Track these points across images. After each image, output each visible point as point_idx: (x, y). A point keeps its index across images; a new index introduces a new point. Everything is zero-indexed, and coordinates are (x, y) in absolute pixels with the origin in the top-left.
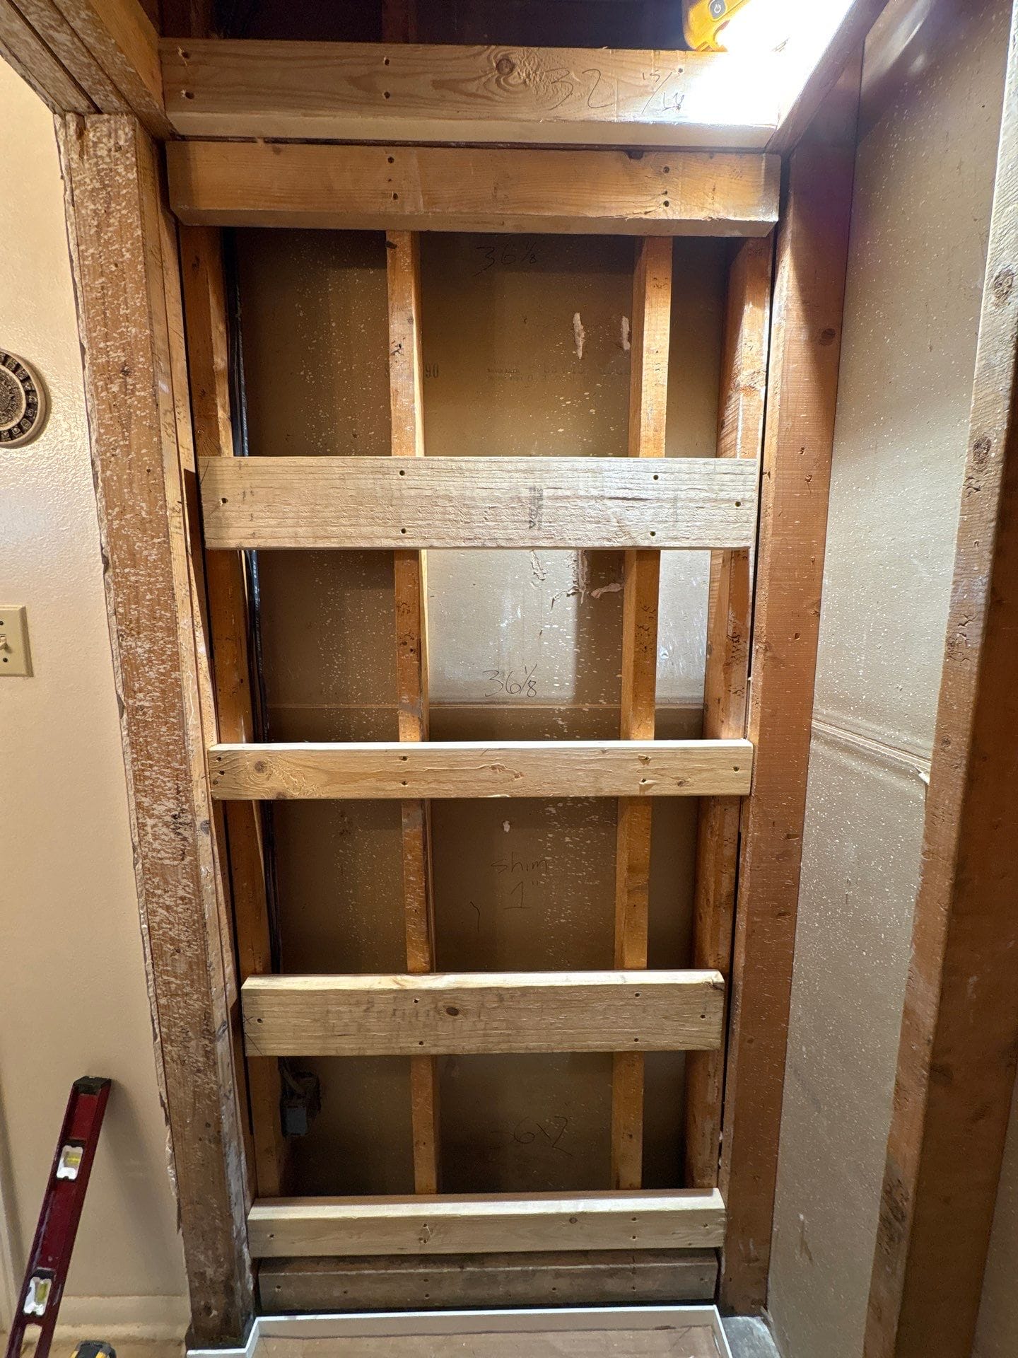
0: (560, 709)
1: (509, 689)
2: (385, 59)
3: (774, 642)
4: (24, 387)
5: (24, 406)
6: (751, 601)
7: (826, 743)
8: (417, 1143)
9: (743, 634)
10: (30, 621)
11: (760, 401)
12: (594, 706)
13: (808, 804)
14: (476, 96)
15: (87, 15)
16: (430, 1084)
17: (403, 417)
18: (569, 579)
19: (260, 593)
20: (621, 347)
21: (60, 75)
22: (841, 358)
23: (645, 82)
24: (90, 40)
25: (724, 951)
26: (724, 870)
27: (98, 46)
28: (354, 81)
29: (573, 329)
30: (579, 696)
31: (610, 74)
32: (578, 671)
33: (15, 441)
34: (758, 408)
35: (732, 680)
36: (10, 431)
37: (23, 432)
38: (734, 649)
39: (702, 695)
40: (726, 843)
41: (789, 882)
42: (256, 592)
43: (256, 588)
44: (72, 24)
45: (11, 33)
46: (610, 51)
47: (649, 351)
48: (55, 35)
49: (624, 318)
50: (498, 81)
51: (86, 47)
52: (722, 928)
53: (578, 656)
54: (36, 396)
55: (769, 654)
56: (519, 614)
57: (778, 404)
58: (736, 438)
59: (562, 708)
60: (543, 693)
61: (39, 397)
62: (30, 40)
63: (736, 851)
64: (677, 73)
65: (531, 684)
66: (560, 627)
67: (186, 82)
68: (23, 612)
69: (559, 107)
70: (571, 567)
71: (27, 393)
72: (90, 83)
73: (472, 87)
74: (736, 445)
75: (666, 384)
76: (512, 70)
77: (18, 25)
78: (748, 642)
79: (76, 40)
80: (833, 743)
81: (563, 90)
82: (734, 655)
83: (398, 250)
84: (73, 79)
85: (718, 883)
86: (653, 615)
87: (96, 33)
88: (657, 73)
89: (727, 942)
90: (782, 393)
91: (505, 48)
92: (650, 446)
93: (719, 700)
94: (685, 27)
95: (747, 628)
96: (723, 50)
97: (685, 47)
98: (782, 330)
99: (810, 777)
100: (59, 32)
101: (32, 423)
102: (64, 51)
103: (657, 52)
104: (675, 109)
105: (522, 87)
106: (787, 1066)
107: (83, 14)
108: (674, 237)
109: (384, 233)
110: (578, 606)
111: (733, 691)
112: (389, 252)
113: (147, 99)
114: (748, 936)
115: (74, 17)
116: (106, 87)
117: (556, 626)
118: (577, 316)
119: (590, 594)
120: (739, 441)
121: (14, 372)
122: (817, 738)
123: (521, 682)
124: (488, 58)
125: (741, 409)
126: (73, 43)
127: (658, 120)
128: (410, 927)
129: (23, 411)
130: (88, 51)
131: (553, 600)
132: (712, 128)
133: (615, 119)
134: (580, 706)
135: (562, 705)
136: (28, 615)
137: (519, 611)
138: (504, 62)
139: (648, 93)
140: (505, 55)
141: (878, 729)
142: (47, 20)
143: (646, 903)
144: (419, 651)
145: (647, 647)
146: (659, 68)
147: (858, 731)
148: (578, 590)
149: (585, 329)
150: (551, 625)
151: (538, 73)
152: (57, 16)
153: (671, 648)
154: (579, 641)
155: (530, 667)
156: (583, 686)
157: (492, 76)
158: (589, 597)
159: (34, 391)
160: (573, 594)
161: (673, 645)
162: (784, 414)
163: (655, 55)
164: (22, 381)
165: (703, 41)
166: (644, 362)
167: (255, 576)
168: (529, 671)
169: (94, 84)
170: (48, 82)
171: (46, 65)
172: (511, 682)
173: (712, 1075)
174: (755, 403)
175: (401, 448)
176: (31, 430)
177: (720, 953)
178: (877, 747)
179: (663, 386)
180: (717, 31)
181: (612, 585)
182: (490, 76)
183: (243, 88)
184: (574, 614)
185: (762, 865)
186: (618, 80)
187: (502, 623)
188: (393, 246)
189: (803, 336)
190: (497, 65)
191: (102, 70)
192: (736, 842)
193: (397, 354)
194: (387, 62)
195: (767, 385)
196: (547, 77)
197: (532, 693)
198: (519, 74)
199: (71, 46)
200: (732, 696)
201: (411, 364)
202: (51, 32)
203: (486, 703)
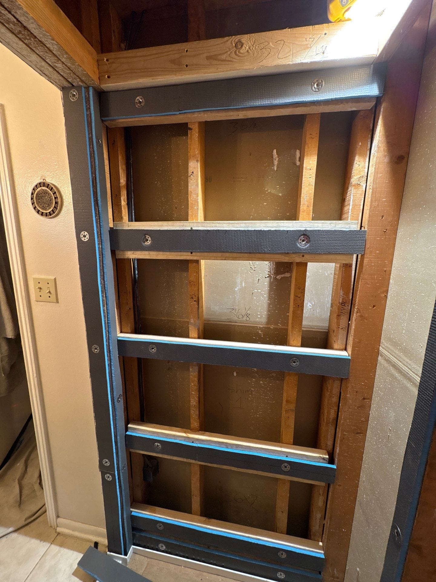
0: (260, 327)
1: (238, 317)
2: (186, 50)
3: (362, 309)
4: (54, 196)
5: (54, 203)
6: (352, 287)
7: (385, 360)
8: (193, 495)
9: (347, 302)
10: (57, 283)
11: (362, 191)
12: (276, 327)
13: (375, 386)
14: (224, 60)
15: (66, 56)
16: (199, 474)
17: (193, 203)
18: (266, 270)
19: (138, 273)
20: (296, 164)
21: (61, 78)
22: (407, 170)
23: (307, 43)
24: (69, 65)
25: (330, 443)
26: (332, 408)
27: (72, 66)
28: (173, 62)
29: (272, 157)
30: (269, 322)
31: (289, 41)
32: (269, 311)
33: (51, 216)
34: (361, 195)
35: (341, 323)
36: (50, 212)
37: (54, 213)
38: (342, 309)
39: (328, 325)
40: (333, 396)
41: (363, 419)
42: (136, 273)
43: (136, 271)
44: (62, 60)
45: (41, 66)
46: (290, 30)
47: (306, 169)
48: (56, 65)
49: (297, 151)
50: (235, 52)
51: (68, 67)
52: (329, 433)
53: (269, 304)
54: (58, 199)
55: (358, 314)
56: (243, 285)
57: (371, 194)
58: (349, 209)
59: (261, 326)
60: (252, 319)
61: (59, 200)
62: (49, 68)
63: (338, 400)
64: (323, 35)
65: (248, 315)
66: (261, 291)
67: (107, 72)
68: (55, 279)
69: (264, 60)
70: (267, 265)
71: (55, 198)
72: (71, 79)
73: (223, 57)
74: (348, 212)
75: (314, 184)
76: (242, 46)
77: (43, 63)
78: (350, 306)
79: (64, 65)
80: (388, 361)
81: (266, 52)
82: (342, 311)
83: (193, 130)
84: (66, 79)
85: (329, 413)
86: (303, 291)
87: (70, 62)
88: (313, 37)
89: (332, 439)
90: (373, 189)
91: (238, 36)
92: (305, 214)
93: (334, 331)
94: (328, 12)
95: (349, 299)
96: (349, 20)
97: (327, 21)
98: (375, 157)
99: (377, 373)
100: (57, 64)
101: (57, 209)
102: (61, 70)
103: (314, 26)
104: (322, 54)
105: (247, 54)
106: (357, 500)
107: (65, 56)
108: (321, 113)
109: (187, 124)
110: (270, 283)
111: (341, 328)
112: (189, 131)
113: (93, 82)
114: (341, 441)
115: (62, 58)
116: (77, 80)
117: (260, 291)
118: (275, 151)
119: (276, 277)
120: (350, 211)
121: (51, 190)
122: (382, 356)
123: (243, 314)
124: (231, 43)
125: (352, 195)
126: (63, 67)
127: (312, 60)
128: (192, 412)
129: (54, 205)
130: (69, 68)
131: (259, 279)
132: (342, 60)
133: (291, 63)
134: (269, 326)
135: (261, 325)
136: (57, 280)
137: (243, 283)
138: (238, 43)
139: (308, 48)
140: (239, 40)
141: (410, 362)
142: (53, 60)
143: (294, 417)
144: (198, 301)
145: (300, 306)
146: (315, 34)
147: (400, 359)
148: (270, 275)
149: (278, 157)
150: (257, 290)
151: (254, 46)
152: (56, 58)
153: (313, 303)
154: (270, 298)
155: (247, 307)
156: (271, 318)
157: (233, 51)
158: (275, 279)
159: (57, 197)
160: (268, 277)
161: (315, 303)
162: (374, 199)
163: (312, 28)
164: (53, 194)
165: (338, 17)
166: (304, 174)
167: (136, 267)
168: (247, 309)
169: (73, 79)
170: (57, 81)
171: (55, 76)
172: (238, 314)
173: (321, 494)
174: (360, 192)
175: (192, 216)
176: (56, 212)
177: (328, 443)
178: (408, 371)
179: (312, 185)
180: (345, 12)
181: (286, 274)
182: (232, 50)
183: (129, 71)
184: (268, 286)
185: (350, 410)
186: (293, 44)
187: (236, 288)
188: (191, 129)
189: (386, 160)
190: (235, 45)
191: (75, 74)
192: (339, 396)
193: (191, 176)
194: (187, 51)
195: (366, 183)
196: (258, 47)
197: (248, 319)
198: (245, 47)
199: (63, 68)
200: (340, 330)
201: (197, 180)
202: (55, 64)
203: (228, 322)
